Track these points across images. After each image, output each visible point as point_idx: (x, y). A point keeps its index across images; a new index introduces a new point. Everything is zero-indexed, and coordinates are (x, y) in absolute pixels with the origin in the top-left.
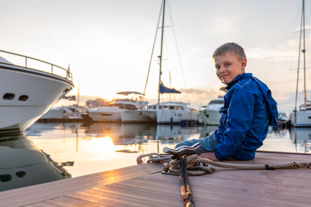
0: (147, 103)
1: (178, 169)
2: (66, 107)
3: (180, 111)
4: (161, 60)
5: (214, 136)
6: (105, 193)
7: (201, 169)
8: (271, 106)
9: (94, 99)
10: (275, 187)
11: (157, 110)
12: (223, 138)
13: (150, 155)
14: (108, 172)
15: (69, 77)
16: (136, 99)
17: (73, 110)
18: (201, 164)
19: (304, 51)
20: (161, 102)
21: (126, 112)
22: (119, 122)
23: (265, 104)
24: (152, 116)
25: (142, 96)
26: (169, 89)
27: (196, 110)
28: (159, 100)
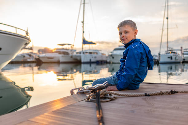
0: (75, 50)
1: (95, 98)
2: (25, 54)
3: (95, 55)
4: (83, 24)
5: (116, 76)
6: (52, 117)
7: (108, 98)
8: (150, 59)
10: (150, 109)
11: (82, 54)
12: (122, 78)
13: (78, 89)
14: (53, 102)
15: (28, 35)
16: (69, 48)
17: (30, 55)
18: (108, 95)
19: (167, 18)
20: (84, 50)
21: (63, 56)
22: (59, 63)
23: (146, 58)
24: (78, 58)
25: (72, 46)
27: (105, 54)
28: (83, 48)
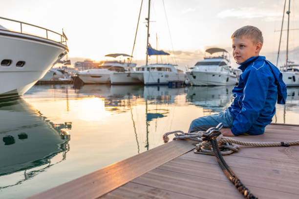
0: (136, 65)
1: (209, 149)
3: (167, 72)
4: (148, 23)
5: (229, 113)
9: (83, 61)
11: (146, 71)
12: (239, 117)
13: (175, 133)
16: (125, 61)
17: (63, 72)
18: (228, 144)
19: (288, 13)
20: (149, 63)
21: (115, 74)
22: (109, 84)
24: (140, 78)
25: (130, 58)
26: (157, 51)
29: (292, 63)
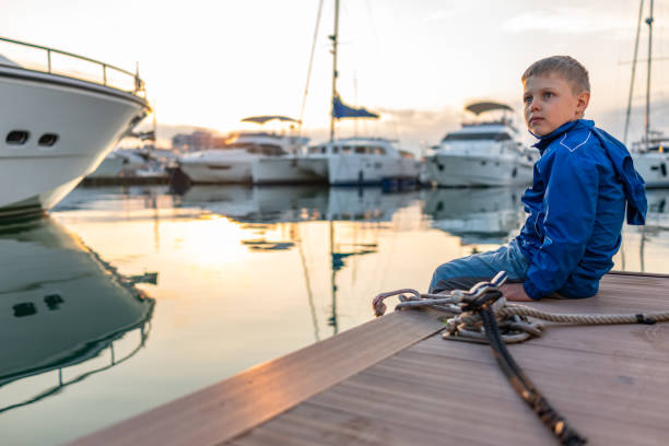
0: (306, 140)
2: (129, 150)
4: (335, 45)
9: (189, 132)
11: (329, 155)
12: (539, 257)
13: (401, 293)
16: (284, 132)
17: (146, 157)
18: (517, 318)
19: (649, 22)
21: (262, 161)
22: (247, 184)
24: (318, 169)
25: (296, 124)
26: (354, 110)
27: (412, 155)
28: (332, 133)
29: (659, 134)
